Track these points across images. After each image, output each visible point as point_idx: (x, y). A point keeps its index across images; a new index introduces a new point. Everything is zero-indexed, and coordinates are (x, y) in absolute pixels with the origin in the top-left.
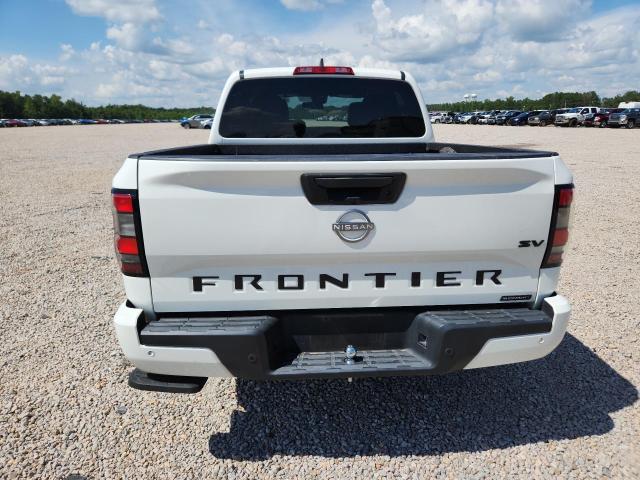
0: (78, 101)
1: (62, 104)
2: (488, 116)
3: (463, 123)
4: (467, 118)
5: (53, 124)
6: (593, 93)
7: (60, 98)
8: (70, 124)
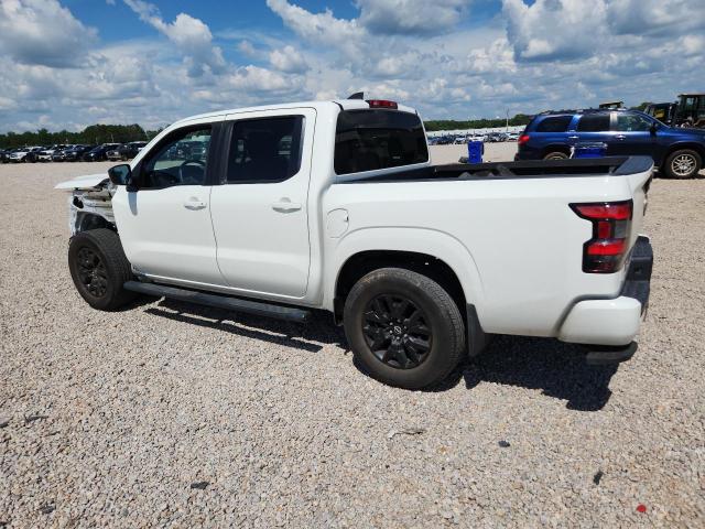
2: (51, 152)
3: (16, 161)
4: (20, 155)
6: (137, 126)
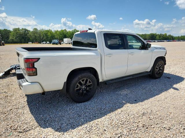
0: (172, 35)
1: (167, 36)
5: (159, 42)
7: (167, 34)
8: (164, 41)
